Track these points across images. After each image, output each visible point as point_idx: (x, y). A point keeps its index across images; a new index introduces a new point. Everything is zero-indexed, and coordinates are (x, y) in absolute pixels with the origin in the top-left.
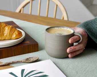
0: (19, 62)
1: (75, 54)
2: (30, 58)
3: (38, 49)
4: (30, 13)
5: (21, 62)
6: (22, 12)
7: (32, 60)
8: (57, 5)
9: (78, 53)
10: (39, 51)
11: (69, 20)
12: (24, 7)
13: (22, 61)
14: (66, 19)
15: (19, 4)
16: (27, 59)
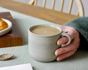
3: (22, 44)
7: (6, 57)
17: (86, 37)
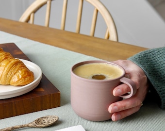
0: (25, 127)
1: (124, 115)
2: (42, 118)
3: (60, 103)
4: (46, 24)
5: (28, 126)
6: (31, 21)
7: (46, 122)
8: (97, 11)
9: (129, 113)
10: (62, 105)
11: (120, 41)
12: (35, 12)
13: (30, 125)
14: (113, 37)
15: (27, 6)
16: (38, 121)
17: (160, 90)
